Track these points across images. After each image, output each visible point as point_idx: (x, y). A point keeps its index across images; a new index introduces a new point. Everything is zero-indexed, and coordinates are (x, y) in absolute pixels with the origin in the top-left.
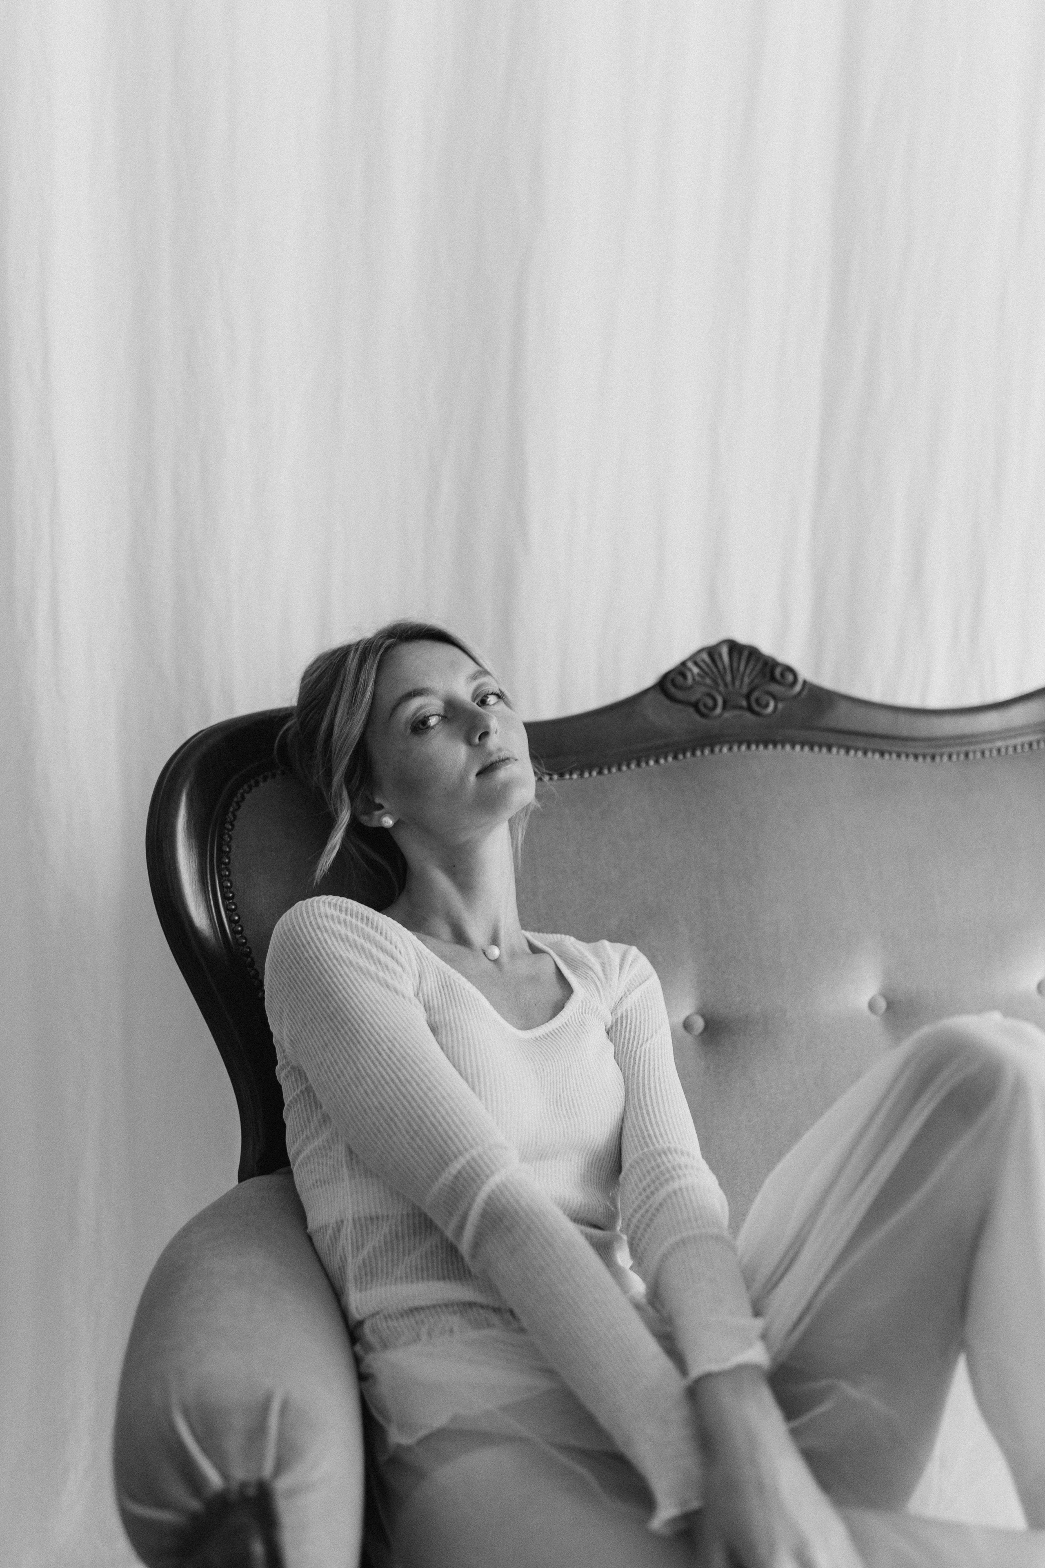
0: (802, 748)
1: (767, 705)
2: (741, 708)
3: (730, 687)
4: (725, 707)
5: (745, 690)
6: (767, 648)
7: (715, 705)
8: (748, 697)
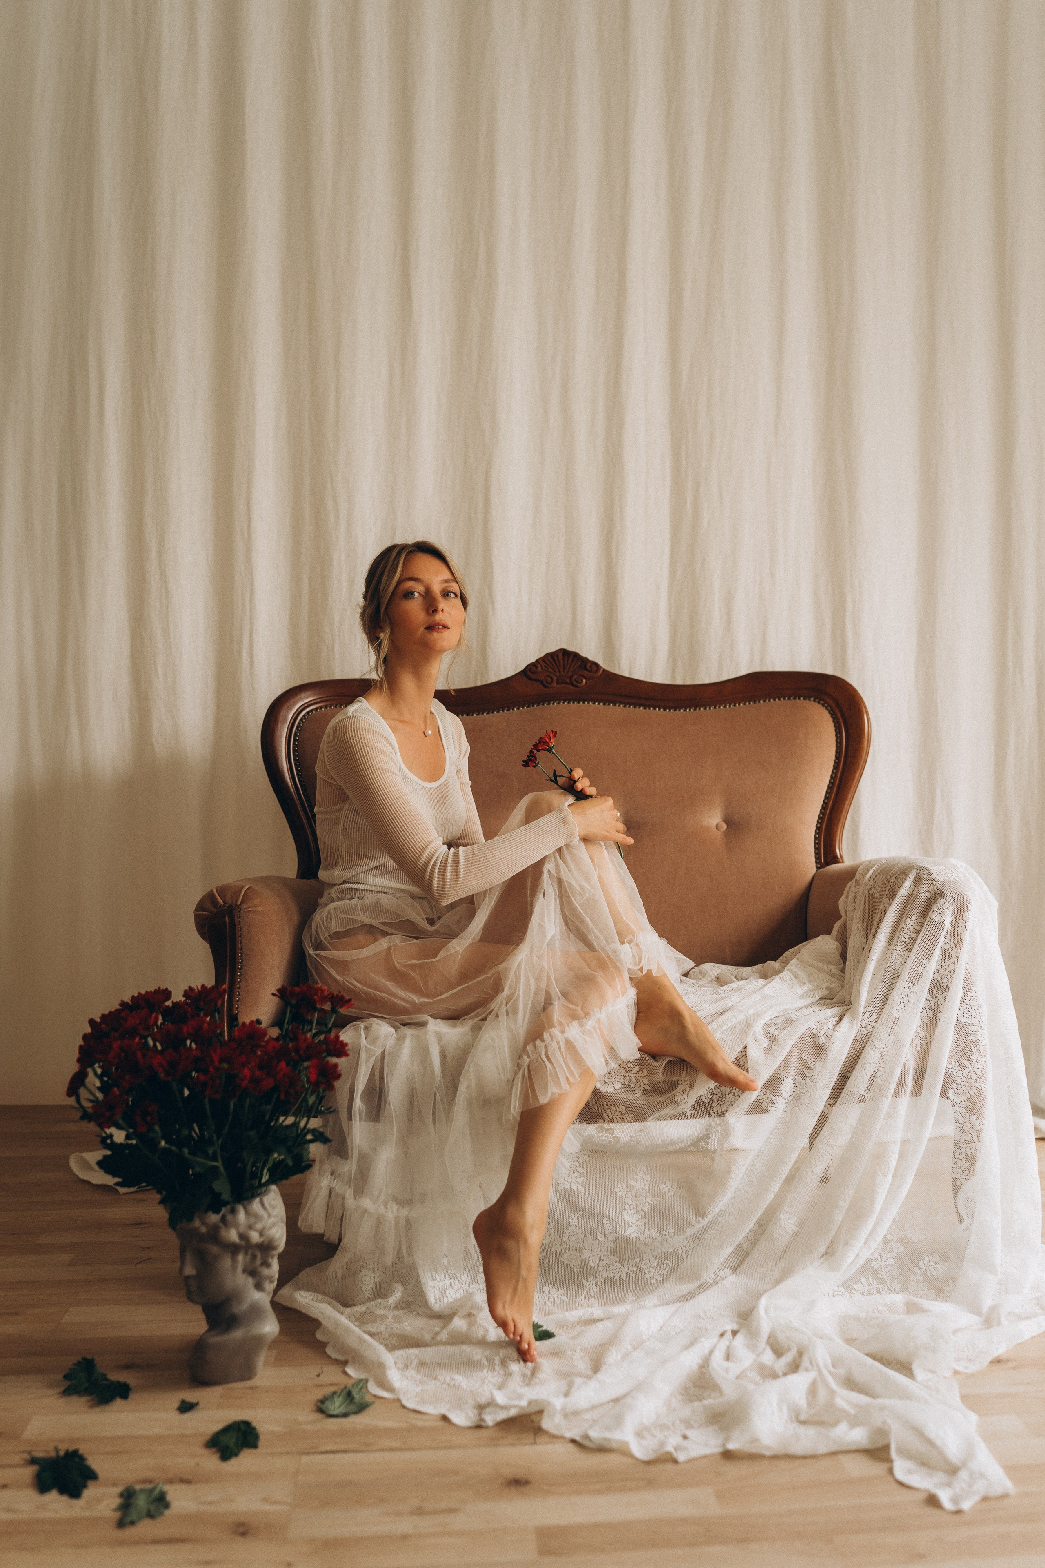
0: (599, 704)
1: (582, 681)
2: (567, 683)
3: (562, 673)
4: (557, 683)
5: (570, 674)
6: (584, 654)
7: (552, 682)
8: (571, 678)
